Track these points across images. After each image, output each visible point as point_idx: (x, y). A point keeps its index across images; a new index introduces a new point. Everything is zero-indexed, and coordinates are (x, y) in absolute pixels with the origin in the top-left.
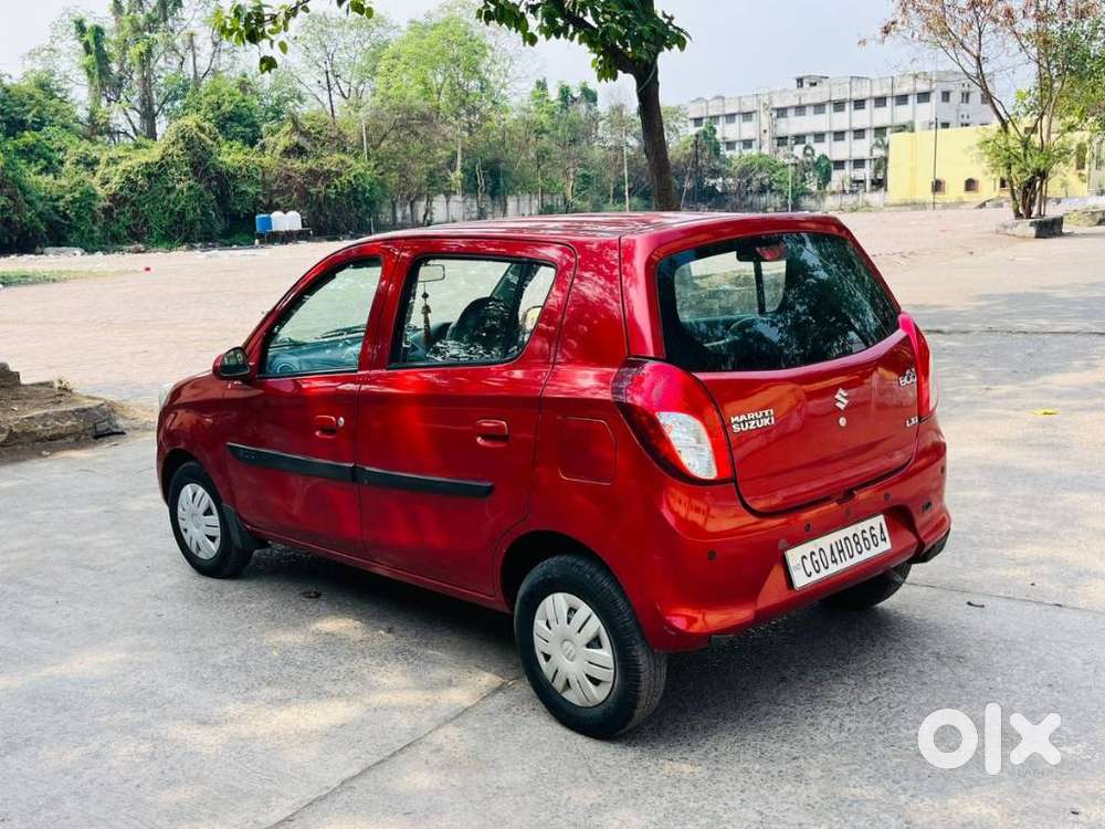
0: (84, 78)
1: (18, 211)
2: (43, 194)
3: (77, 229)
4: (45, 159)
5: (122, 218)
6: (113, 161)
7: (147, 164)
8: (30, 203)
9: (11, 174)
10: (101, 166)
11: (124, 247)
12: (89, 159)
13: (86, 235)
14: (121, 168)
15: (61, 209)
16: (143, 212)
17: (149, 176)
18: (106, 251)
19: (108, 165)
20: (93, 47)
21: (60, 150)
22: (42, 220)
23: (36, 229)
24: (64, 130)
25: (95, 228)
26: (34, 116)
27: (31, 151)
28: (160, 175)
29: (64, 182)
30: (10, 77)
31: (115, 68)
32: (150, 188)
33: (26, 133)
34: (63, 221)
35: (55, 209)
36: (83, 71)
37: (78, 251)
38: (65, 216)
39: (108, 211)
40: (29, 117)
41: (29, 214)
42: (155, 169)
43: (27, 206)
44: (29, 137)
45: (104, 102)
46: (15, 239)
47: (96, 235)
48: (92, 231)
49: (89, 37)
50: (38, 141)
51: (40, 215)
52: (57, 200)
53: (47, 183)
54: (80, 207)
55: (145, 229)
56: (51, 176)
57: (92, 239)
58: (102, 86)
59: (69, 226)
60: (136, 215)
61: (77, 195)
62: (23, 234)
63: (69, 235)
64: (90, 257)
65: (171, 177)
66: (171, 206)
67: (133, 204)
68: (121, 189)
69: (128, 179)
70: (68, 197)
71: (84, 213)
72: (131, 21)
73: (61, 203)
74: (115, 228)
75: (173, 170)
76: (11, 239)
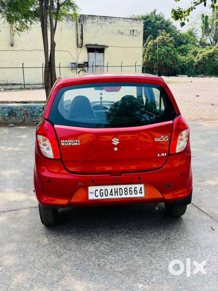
0: (201, 30)
1: (174, 65)
2: (181, 61)
3: (188, 70)
4: (186, 52)
5: (200, 68)
6: (201, 52)
7: (209, 53)
8: (178, 63)
9: (174, 56)
10: (198, 54)
11: (199, 76)
12: (196, 52)
13: (190, 72)
14: (203, 54)
15: (185, 65)
16: (206, 66)
17: (209, 56)
18: (193, 76)
19: (200, 53)
20: (205, 21)
21: (190, 49)
22: (180, 68)
23: (178, 70)
24: (192, 44)
25: (192, 70)
26: (185, 41)
27: (183, 50)
28: (212, 56)
29: (187, 58)
30: (182, 31)
31: (210, 27)
32: (209, 60)
33: (183, 45)
34: (185, 68)
35: (183, 65)
36: (201, 28)
37: (186, 76)
38: (186, 67)
39: (196, 66)
40: (184, 41)
41: (177, 66)
42: (211, 55)
43: (177, 64)
44: (183, 46)
45: (205, 36)
46: (172, 72)
47: (192, 72)
48: (192, 71)
49: (204, 19)
50: (185, 47)
51: (179, 66)
52: (184, 63)
53: (183, 58)
54: (190, 65)
55: (206, 71)
56: (184, 56)
57: (191, 73)
58: (205, 32)
59: (186, 70)
60: (204, 67)
61: (189, 61)
62: (175, 71)
63: (186, 72)
64: (189, 78)
65: (215, 57)
66: (214, 65)
67: (204, 64)
68: (201, 60)
69: (204, 57)
70: (187, 62)
71: (190, 66)
72: (216, 13)
73: (185, 64)
74: (198, 70)
75: (216, 55)
76: (171, 72)
